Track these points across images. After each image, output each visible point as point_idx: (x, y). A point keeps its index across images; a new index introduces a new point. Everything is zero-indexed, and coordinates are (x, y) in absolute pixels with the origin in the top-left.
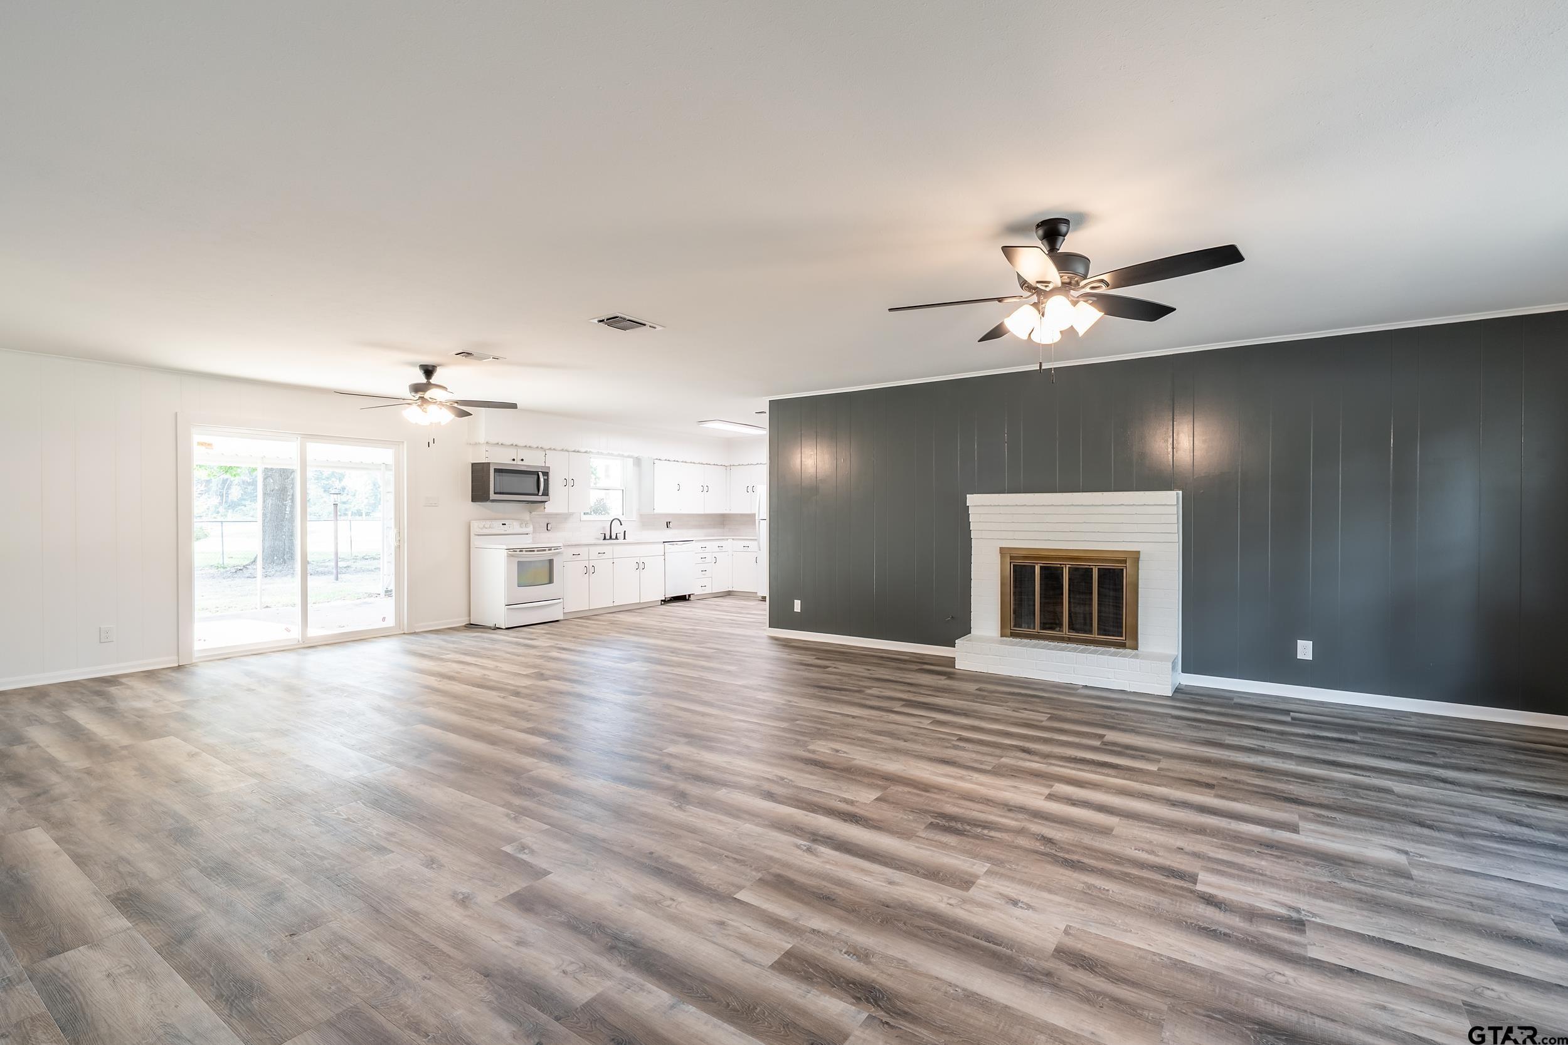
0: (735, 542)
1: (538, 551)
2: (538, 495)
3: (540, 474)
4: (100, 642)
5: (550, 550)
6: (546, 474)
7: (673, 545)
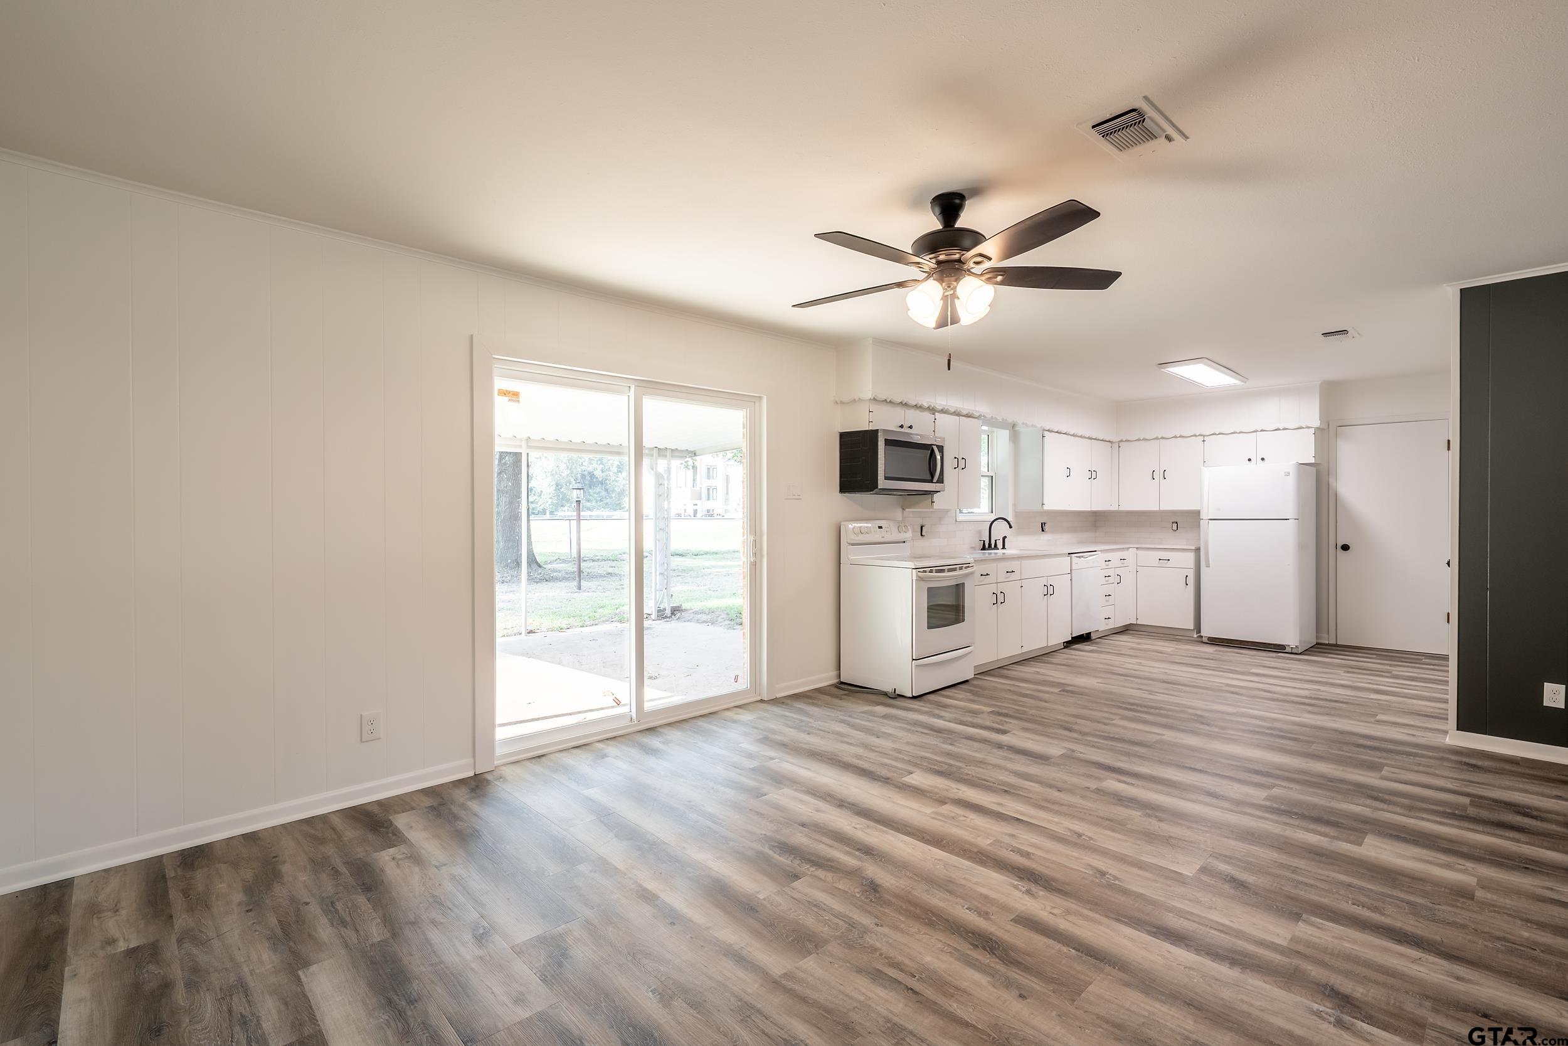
0: (1140, 552)
1: (950, 570)
2: (931, 481)
3: (935, 448)
4: (361, 742)
5: (961, 568)
6: (941, 449)
7: (1079, 557)
